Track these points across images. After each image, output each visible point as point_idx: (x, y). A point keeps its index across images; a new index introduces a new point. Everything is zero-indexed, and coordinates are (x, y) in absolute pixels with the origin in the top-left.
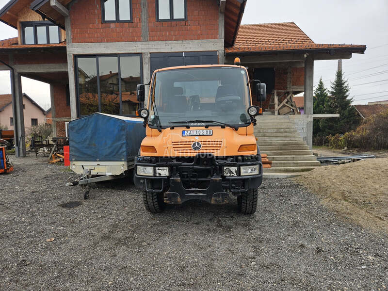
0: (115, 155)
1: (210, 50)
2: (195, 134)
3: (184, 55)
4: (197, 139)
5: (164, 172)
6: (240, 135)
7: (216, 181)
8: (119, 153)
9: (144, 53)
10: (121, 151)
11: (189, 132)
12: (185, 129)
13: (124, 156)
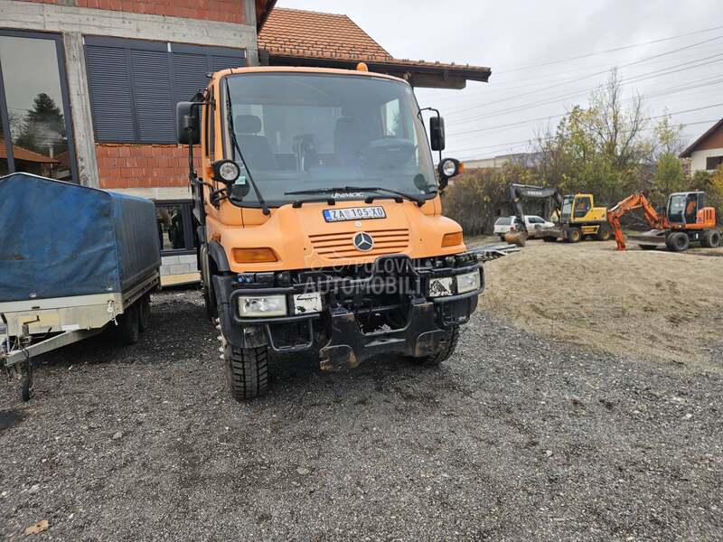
0: (84, 280)
1: (228, 45)
2: (352, 216)
3: (169, 50)
4: (360, 227)
5: (311, 303)
6: (426, 215)
7: (422, 308)
8: (98, 273)
9: (67, 34)
10: (103, 267)
11: (337, 212)
12: (325, 206)
13: (112, 279)
